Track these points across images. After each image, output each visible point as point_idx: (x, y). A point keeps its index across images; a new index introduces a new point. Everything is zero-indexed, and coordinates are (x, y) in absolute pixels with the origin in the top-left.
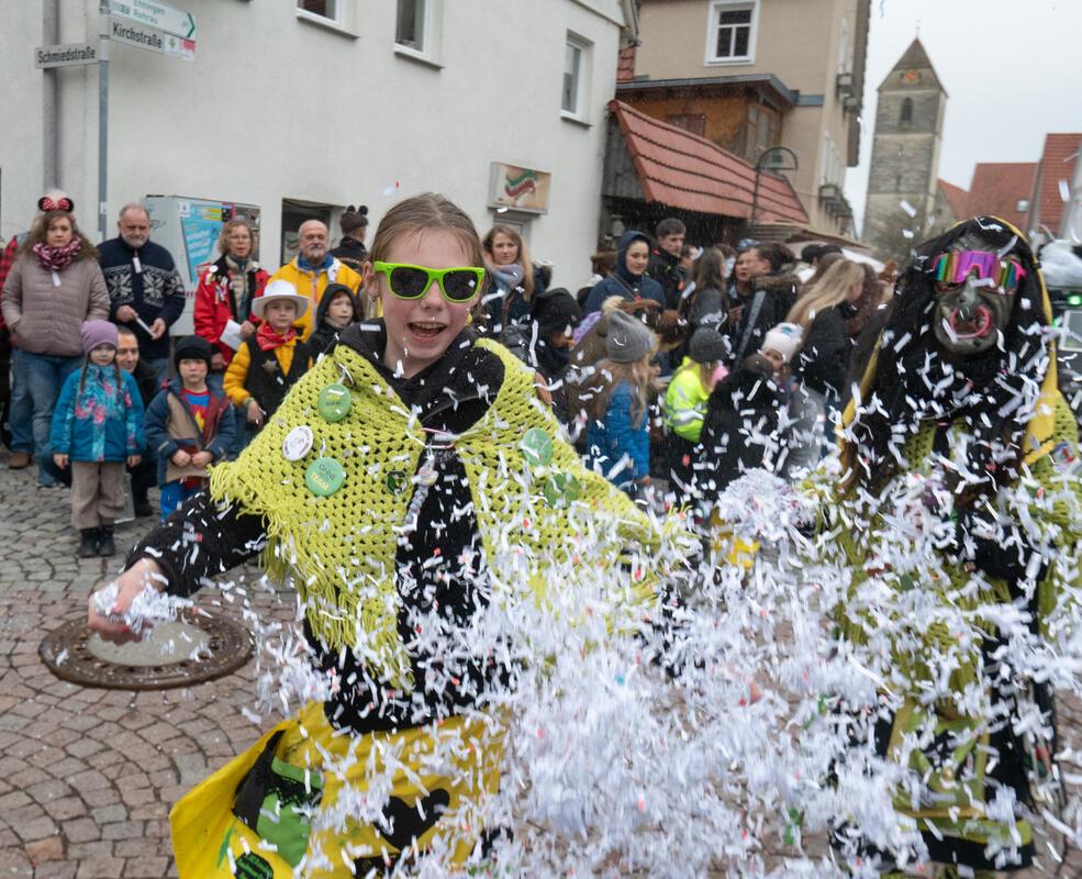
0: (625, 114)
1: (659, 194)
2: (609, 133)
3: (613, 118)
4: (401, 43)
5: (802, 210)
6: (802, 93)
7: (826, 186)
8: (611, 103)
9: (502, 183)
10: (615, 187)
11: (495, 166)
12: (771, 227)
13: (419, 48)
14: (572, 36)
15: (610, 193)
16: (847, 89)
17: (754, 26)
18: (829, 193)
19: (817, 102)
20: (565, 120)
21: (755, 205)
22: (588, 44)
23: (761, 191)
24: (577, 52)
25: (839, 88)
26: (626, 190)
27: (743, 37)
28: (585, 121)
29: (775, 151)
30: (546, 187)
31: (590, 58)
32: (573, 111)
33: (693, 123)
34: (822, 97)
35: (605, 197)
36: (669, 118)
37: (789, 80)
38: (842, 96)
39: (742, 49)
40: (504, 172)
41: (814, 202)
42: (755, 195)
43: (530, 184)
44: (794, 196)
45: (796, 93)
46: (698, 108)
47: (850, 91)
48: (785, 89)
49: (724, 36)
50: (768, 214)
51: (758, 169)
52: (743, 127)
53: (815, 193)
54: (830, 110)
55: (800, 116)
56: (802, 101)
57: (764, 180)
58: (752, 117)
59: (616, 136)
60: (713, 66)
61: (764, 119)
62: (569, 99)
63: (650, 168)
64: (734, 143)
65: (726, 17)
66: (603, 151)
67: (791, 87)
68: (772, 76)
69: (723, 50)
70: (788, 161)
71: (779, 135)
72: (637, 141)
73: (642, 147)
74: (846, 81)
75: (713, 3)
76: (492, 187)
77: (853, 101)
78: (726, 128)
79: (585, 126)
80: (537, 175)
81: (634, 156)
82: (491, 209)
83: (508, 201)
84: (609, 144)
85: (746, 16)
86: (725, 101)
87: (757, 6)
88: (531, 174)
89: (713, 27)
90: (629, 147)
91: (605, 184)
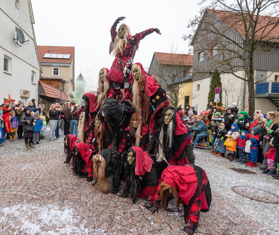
0: (41, 83)
1: (47, 95)
2: (39, 86)
3: (39, 83)
4: (4, 70)
5: (67, 97)
6: (66, 81)
7: (70, 94)
8: (39, 81)
9: (22, 93)
11: (21, 90)
12: (63, 100)
13: (8, 71)
14: (32, 71)
16: (72, 81)
17: (59, 71)
18: (71, 95)
19: (68, 82)
20: (32, 83)
21: (61, 97)
22: (35, 72)
23: (62, 95)
24: (33, 73)
26: (42, 94)
27: (57, 72)
29: (63, 89)
30: (29, 93)
31: (35, 74)
32: (33, 82)
33: (51, 84)
34: (69, 82)
35: (39, 95)
36: (47, 83)
37: (64, 79)
39: (57, 74)
40: (23, 91)
41: (69, 96)
42: (61, 95)
43: (27, 93)
44: (66, 95)
45: (65, 81)
46: (52, 82)
47: (73, 81)
49: (54, 72)
50: (63, 98)
51: (61, 92)
53: (69, 95)
54: (70, 83)
55: (66, 84)
57: (62, 93)
58: (59, 84)
59: (40, 86)
60: (53, 76)
61: (61, 84)
62: (32, 80)
63: (46, 91)
64: (57, 87)
65: (54, 69)
68: (62, 78)
69: (54, 74)
70: (65, 91)
71: (63, 87)
72: (43, 87)
73: (44, 88)
74: (72, 80)
75: (52, 67)
76: (21, 93)
77: (73, 82)
78: (56, 85)
79: (35, 85)
80: (28, 91)
81: (43, 89)
82: (21, 97)
83: (24, 96)
84: (39, 87)
85: (57, 69)
86: (56, 82)
87: (59, 68)
88: (27, 91)
89: (53, 70)
90: (42, 88)
91: (39, 93)
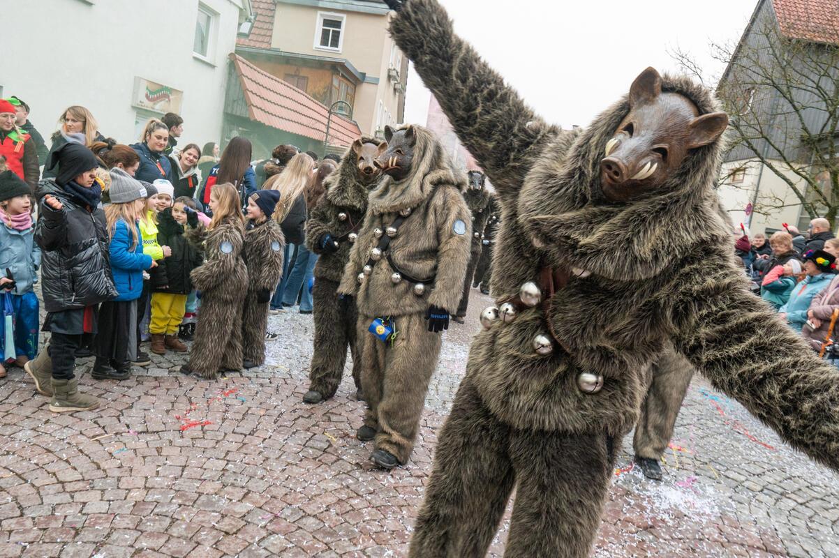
0: (240, 63)
1: (259, 116)
2: (230, 74)
3: (232, 65)
6: (367, 74)
8: (231, 54)
9: (143, 92)
10: (233, 109)
11: (137, 80)
14: (204, 7)
15: (229, 112)
17: (342, 30)
19: (375, 81)
20: (197, 59)
21: (327, 133)
22: (216, 13)
23: (332, 125)
24: (208, 18)
25: (389, 77)
26: (239, 111)
27: (337, 35)
28: (212, 63)
29: (340, 104)
30: (179, 100)
31: (218, 23)
32: (205, 56)
34: (378, 79)
35: (226, 114)
37: (358, 66)
38: (392, 82)
39: (335, 43)
40: (143, 84)
42: (328, 127)
43: (166, 96)
45: (364, 74)
47: (397, 80)
48: (356, 70)
49: (325, 34)
50: (336, 141)
51: (330, 112)
52: (330, 88)
54: (383, 88)
55: (365, 88)
56: (367, 80)
57: (333, 118)
58: (336, 83)
59: (234, 76)
60: (317, 50)
61: (343, 87)
62: (202, 42)
63: (254, 100)
64: (324, 97)
65: (327, 23)
66: (225, 85)
67: (360, 71)
68: (346, 60)
69: (324, 42)
71: (353, 97)
72: (245, 80)
73: (250, 85)
74: (394, 73)
75: (320, 12)
76: (135, 93)
77: (399, 86)
78: (320, 87)
79: (213, 67)
80: (171, 90)
81: (244, 90)
82: (134, 108)
83: (148, 105)
84: (229, 80)
85: (337, 24)
86: (320, 72)
87: (345, 19)
88: (167, 89)
89: (319, 27)
90: (242, 84)
91: (226, 105)
